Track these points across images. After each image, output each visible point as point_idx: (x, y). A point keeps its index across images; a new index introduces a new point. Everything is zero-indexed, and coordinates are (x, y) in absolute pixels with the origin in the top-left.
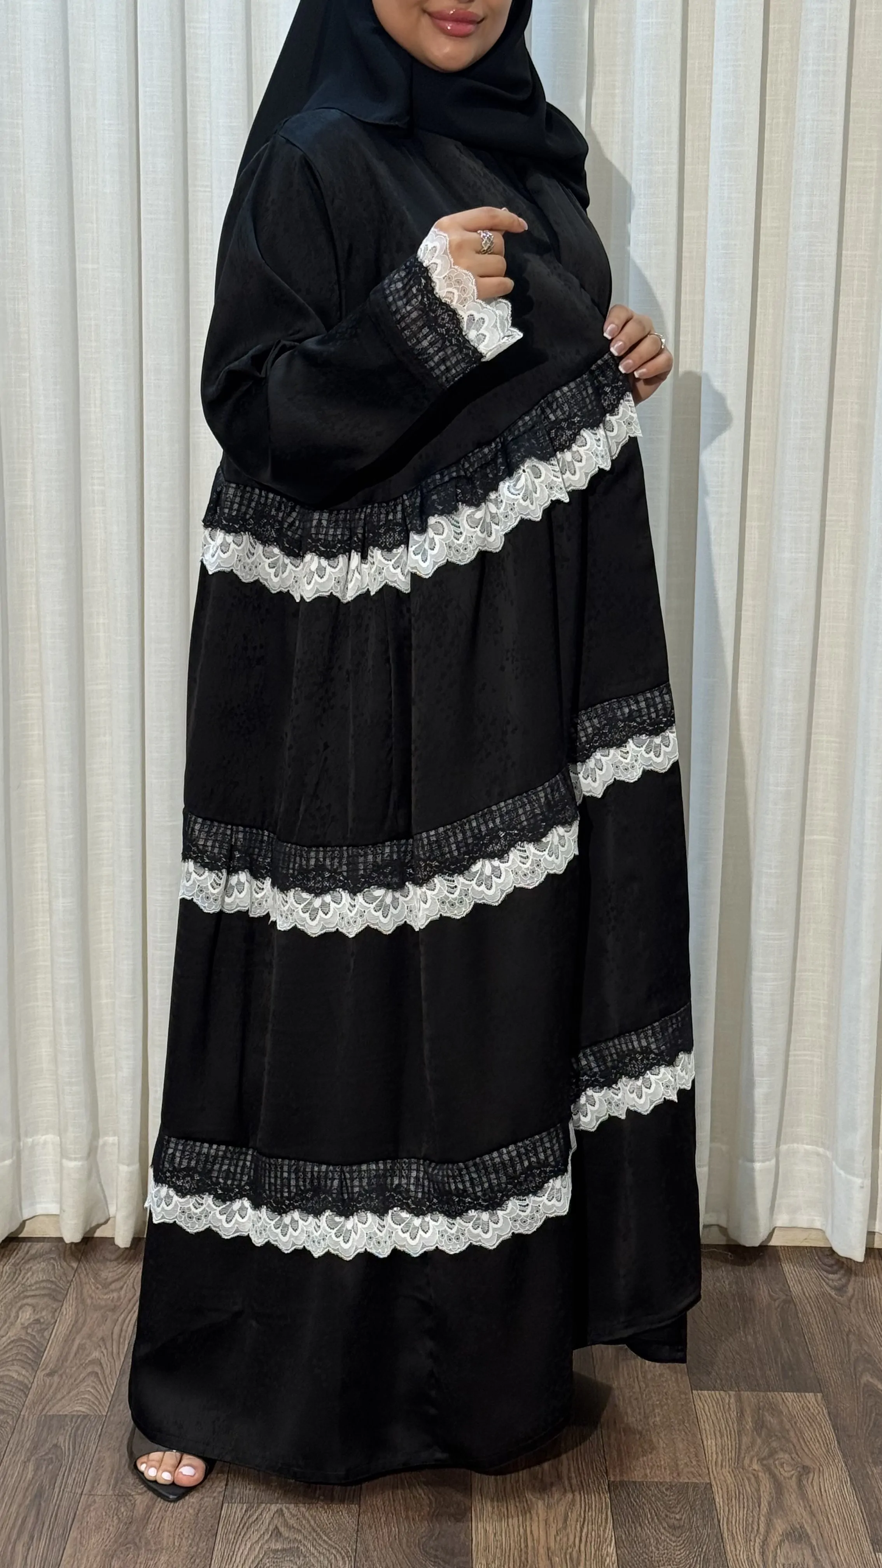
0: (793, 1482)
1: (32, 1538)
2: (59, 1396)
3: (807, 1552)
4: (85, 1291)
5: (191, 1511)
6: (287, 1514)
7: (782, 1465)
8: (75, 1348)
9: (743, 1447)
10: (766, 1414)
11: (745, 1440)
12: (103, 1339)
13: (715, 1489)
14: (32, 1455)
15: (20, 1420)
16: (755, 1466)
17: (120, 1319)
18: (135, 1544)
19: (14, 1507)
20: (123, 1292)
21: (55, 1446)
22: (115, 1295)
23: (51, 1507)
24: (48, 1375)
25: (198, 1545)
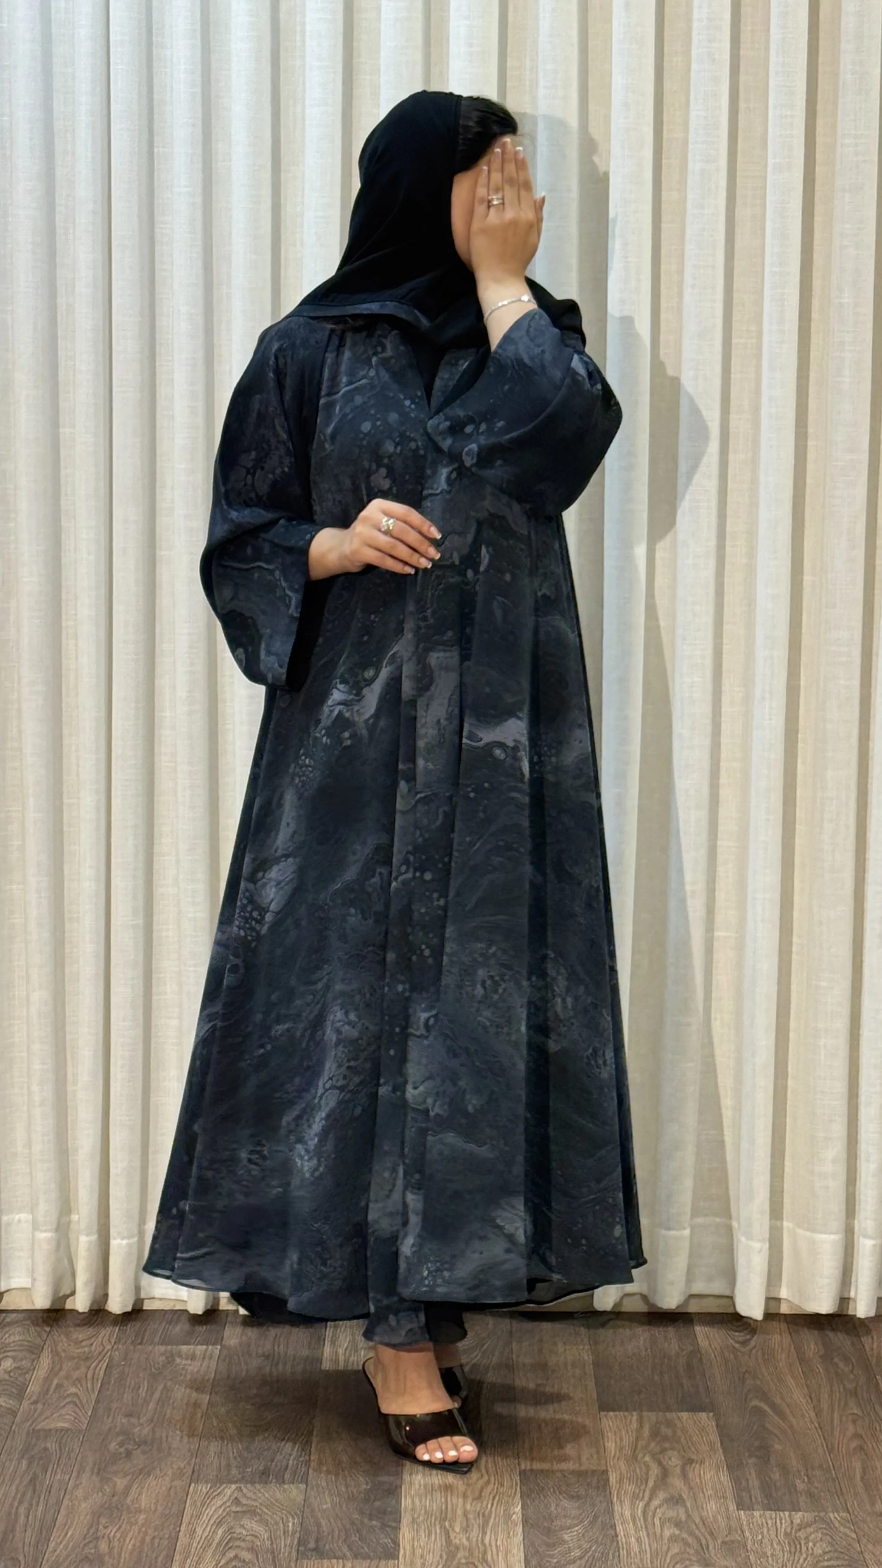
0: (678, 1470)
1: (31, 1506)
2: (43, 1417)
3: (682, 1511)
4: (59, 1346)
5: (164, 1488)
6: (245, 1490)
7: (670, 1459)
8: (54, 1385)
9: (639, 1447)
10: (662, 1427)
11: (641, 1443)
13: (610, 1473)
14: (24, 1454)
15: (12, 1433)
16: (647, 1458)
17: (93, 1366)
18: (118, 1509)
19: (14, 1488)
20: (93, 1348)
21: (45, 1448)
22: (86, 1349)
23: (45, 1487)
24: (32, 1404)
25: (170, 1509)
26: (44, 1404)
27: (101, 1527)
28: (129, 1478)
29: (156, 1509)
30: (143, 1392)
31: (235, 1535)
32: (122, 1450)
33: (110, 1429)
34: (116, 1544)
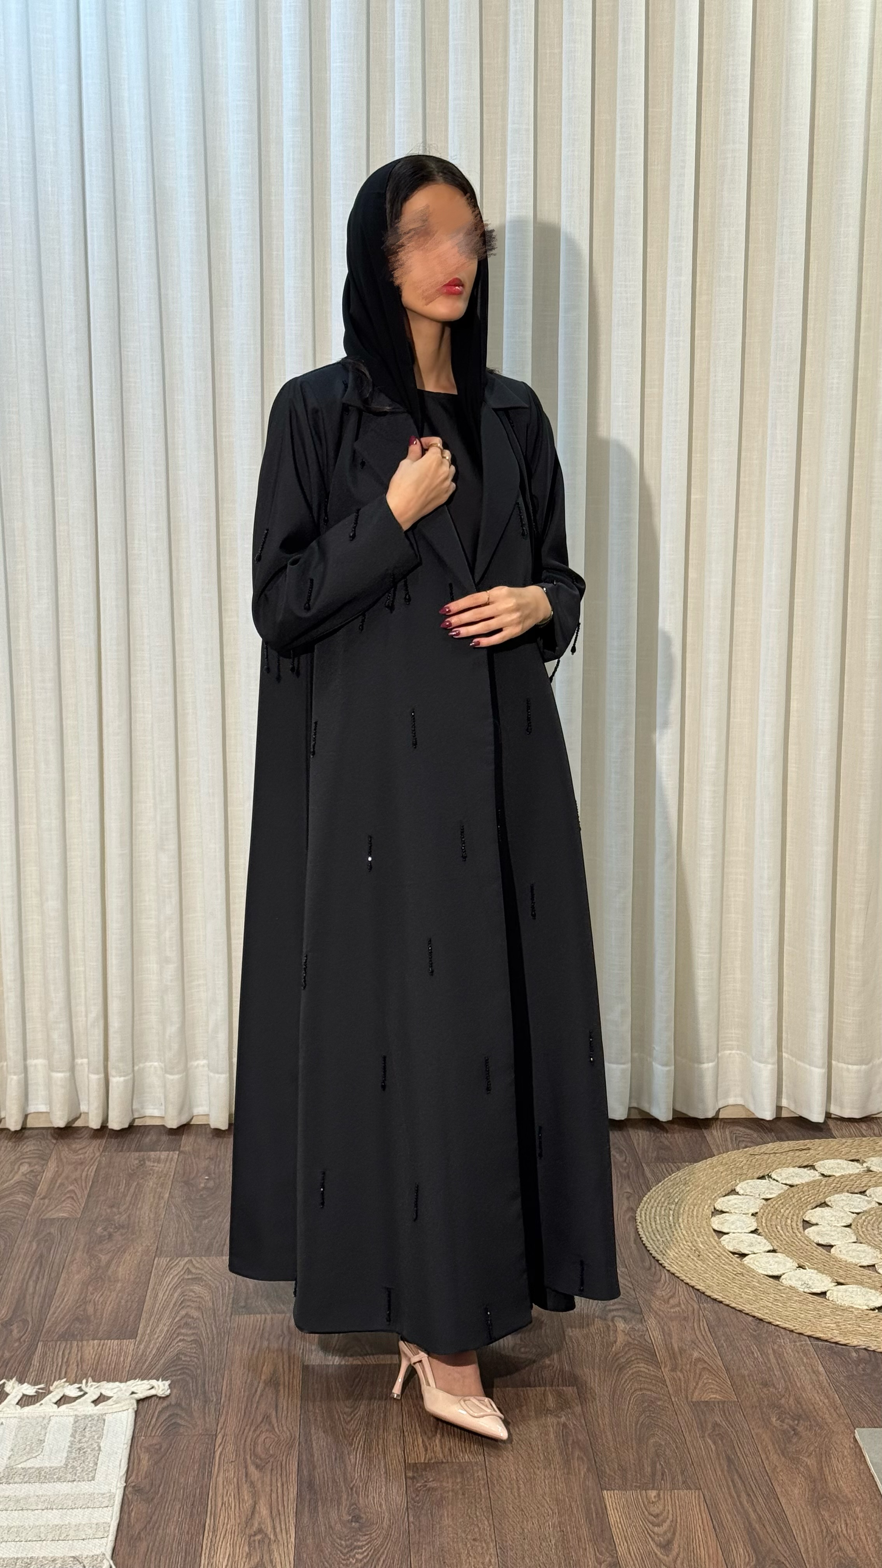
1: (38, 1278)
2: (50, 1209)
4: (62, 1154)
5: (135, 1262)
6: (194, 1262)
8: (58, 1185)
12: (75, 1180)
14: (34, 1238)
15: (26, 1222)
17: (86, 1169)
18: (102, 1278)
19: (26, 1264)
20: (87, 1155)
21: (50, 1233)
22: (82, 1156)
23: (49, 1262)
24: (42, 1199)
25: (140, 1278)
26: (50, 1199)
27: (89, 1294)
28: (110, 1254)
29: (129, 1280)
30: (122, 1188)
31: (186, 1297)
32: (105, 1233)
33: (97, 1218)
34: (100, 1307)
